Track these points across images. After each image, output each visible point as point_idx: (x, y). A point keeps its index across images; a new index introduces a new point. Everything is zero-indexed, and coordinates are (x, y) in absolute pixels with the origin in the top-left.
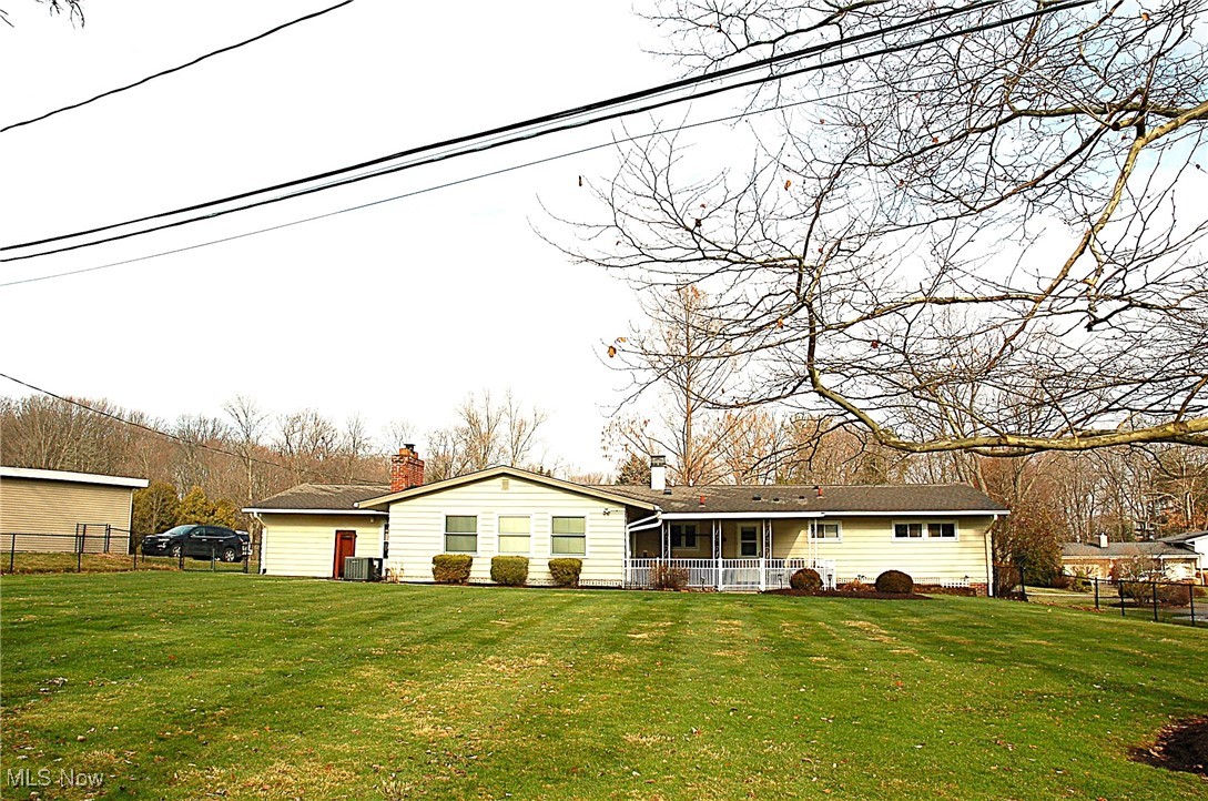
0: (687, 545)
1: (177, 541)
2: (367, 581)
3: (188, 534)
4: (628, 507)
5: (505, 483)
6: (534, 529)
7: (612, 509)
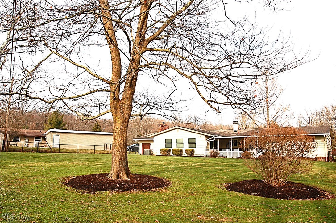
0: (235, 146)
1: (132, 147)
2: (149, 155)
3: (135, 146)
4: (205, 135)
5: (178, 130)
6: (184, 142)
7: (202, 136)
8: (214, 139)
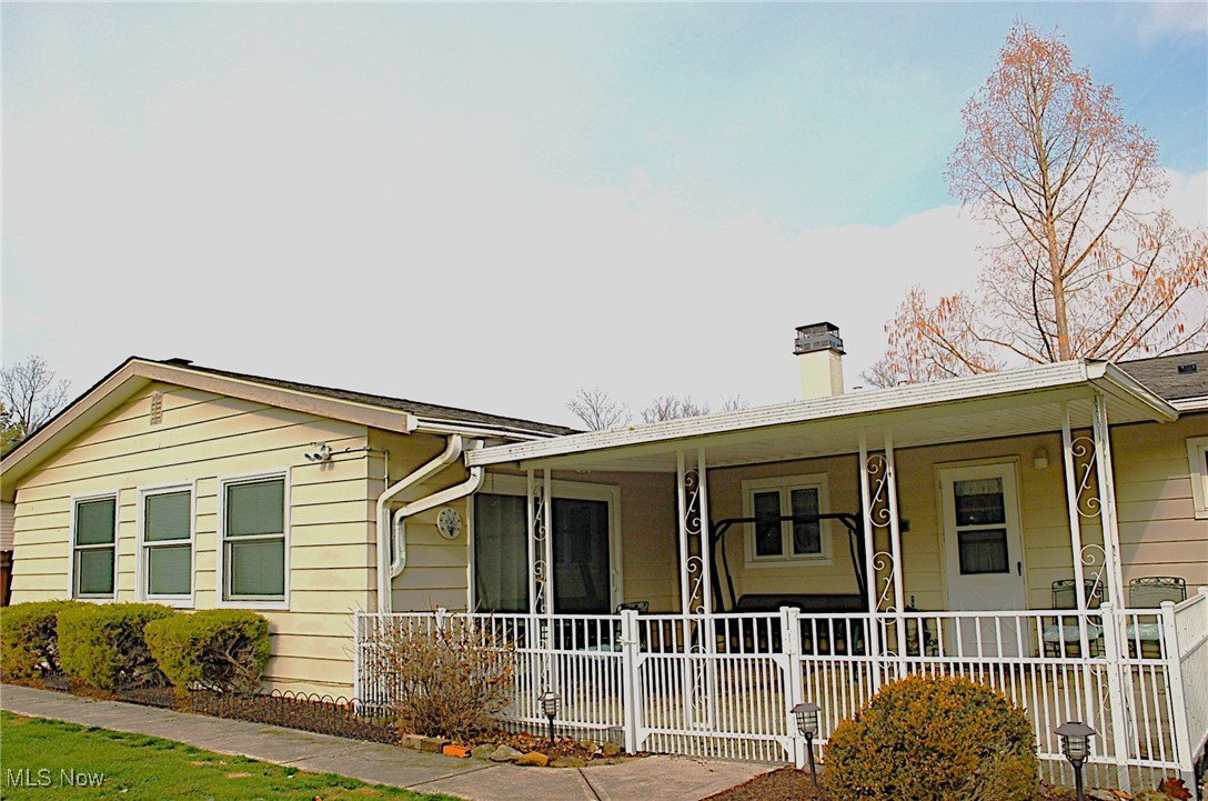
5: (157, 405)
6: (197, 525)
7: (336, 447)
8: (476, 471)
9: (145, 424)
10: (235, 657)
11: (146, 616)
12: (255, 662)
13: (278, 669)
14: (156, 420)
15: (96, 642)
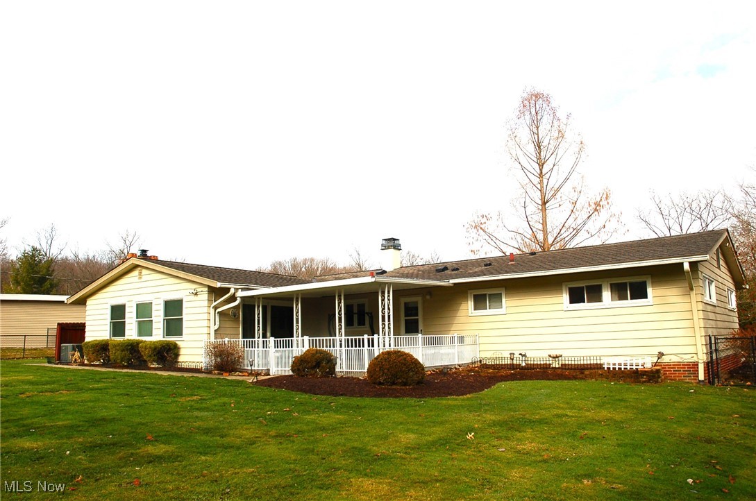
0: (359, 324)
5: (140, 273)
6: (154, 313)
7: (199, 290)
8: (239, 299)
9: (136, 279)
10: (167, 354)
11: (138, 342)
12: (173, 356)
13: (181, 359)
14: (140, 278)
15: (123, 350)
